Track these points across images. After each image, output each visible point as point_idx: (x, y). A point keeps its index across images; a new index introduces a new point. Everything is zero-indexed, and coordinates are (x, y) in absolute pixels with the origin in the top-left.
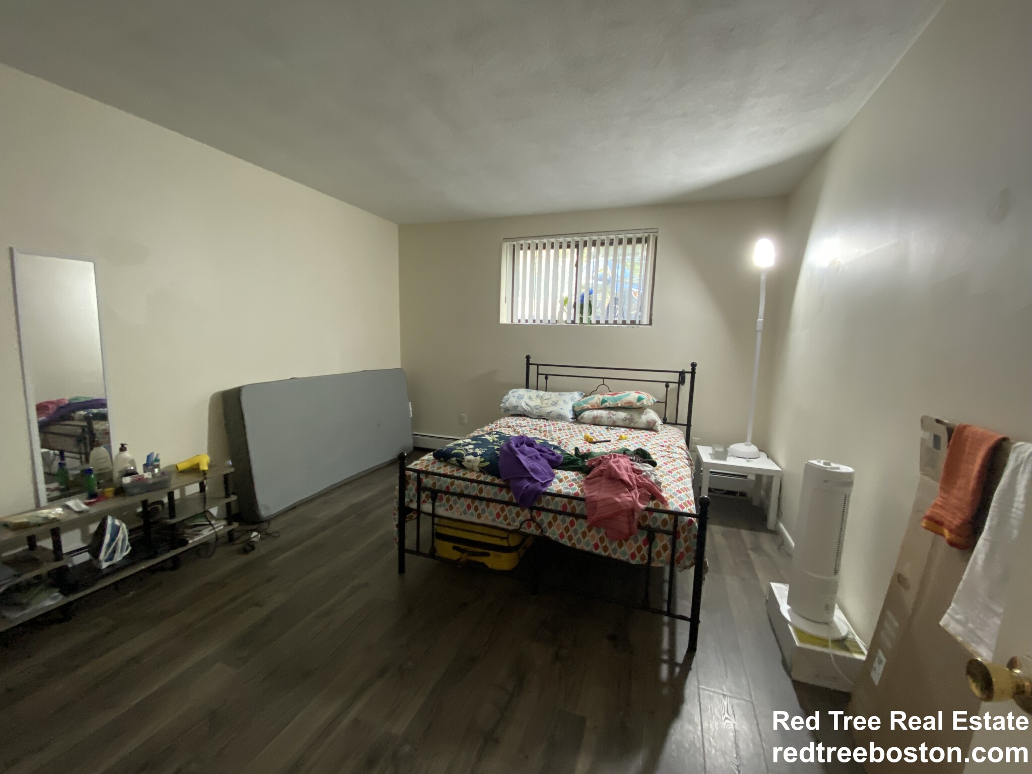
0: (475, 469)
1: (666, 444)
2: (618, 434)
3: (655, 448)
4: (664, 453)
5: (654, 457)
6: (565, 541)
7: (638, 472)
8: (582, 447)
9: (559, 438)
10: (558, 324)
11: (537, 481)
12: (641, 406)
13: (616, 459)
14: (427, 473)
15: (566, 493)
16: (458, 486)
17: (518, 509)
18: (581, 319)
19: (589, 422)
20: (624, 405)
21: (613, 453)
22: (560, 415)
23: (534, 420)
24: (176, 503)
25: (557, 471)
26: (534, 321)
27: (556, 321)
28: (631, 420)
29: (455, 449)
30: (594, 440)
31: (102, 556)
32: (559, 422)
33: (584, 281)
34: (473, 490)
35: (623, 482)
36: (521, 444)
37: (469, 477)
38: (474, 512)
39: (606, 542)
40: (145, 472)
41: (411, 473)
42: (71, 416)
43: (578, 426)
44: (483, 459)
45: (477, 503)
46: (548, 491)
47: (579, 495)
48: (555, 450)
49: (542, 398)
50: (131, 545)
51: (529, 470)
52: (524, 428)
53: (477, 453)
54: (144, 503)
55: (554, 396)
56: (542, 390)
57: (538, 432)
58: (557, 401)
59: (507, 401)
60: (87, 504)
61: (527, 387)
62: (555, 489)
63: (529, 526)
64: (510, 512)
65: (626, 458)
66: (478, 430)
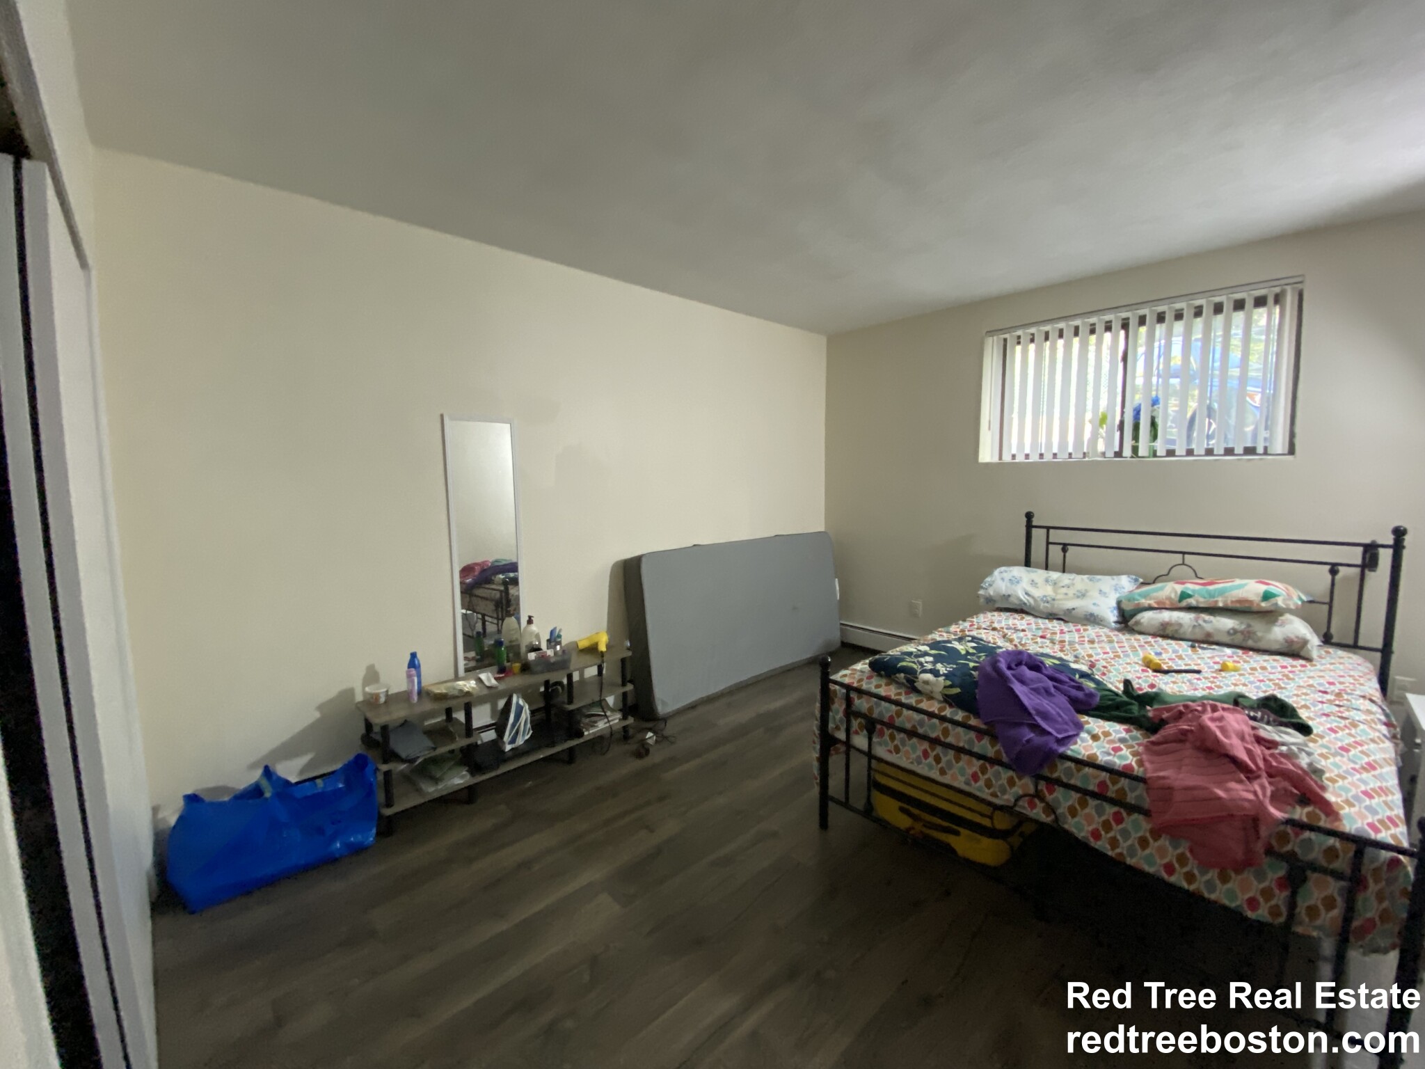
0: (934, 695)
1: (1332, 688)
2: (1217, 659)
3: (1306, 694)
4: (1327, 708)
5: (1304, 714)
6: (1102, 845)
7: (1271, 744)
8: (1139, 678)
9: (1090, 656)
10: (1087, 459)
11: (1049, 733)
12: (1273, 608)
13: (1216, 714)
14: (859, 691)
15: (1106, 762)
16: (908, 719)
17: (1011, 773)
18: (1135, 450)
19: (1152, 632)
20: (1230, 605)
21: (1211, 702)
22: (1092, 615)
23: (1040, 621)
24: (575, 685)
25: (1085, 718)
26: (1041, 455)
27: (1084, 454)
28: (1248, 634)
29: (903, 660)
30: (1165, 667)
31: (506, 738)
32: (1089, 627)
33: (1139, 381)
34: (934, 729)
35: (1235, 761)
36: (1017, 665)
37: (925, 708)
38: (934, 763)
39: (1191, 865)
40: (548, 649)
41: (837, 687)
42: (491, 579)
43: (1128, 636)
44: (949, 683)
45: (939, 750)
46: (1069, 753)
47: (1133, 771)
48: (1082, 680)
49: (1055, 584)
50: (533, 729)
51: (1033, 712)
52: (1022, 634)
53: (939, 671)
54: (547, 683)
55: (1080, 581)
56: (1055, 570)
57: (1048, 641)
58: (1087, 591)
59: (990, 585)
60: (496, 679)
61: (1027, 563)
62: (1083, 752)
63: (1032, 806)
64: (997, 776)
65: (1239, 712)
66: (940, 629)
